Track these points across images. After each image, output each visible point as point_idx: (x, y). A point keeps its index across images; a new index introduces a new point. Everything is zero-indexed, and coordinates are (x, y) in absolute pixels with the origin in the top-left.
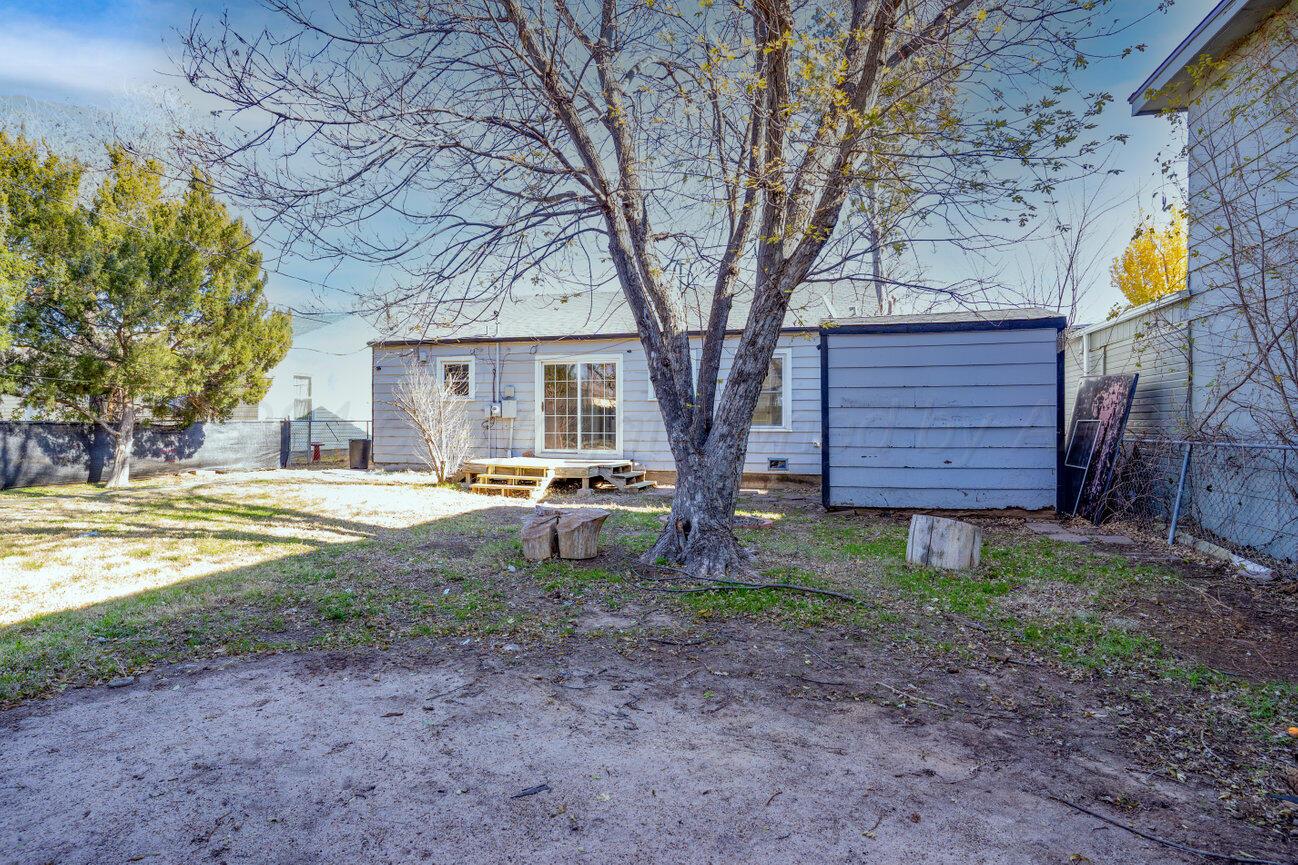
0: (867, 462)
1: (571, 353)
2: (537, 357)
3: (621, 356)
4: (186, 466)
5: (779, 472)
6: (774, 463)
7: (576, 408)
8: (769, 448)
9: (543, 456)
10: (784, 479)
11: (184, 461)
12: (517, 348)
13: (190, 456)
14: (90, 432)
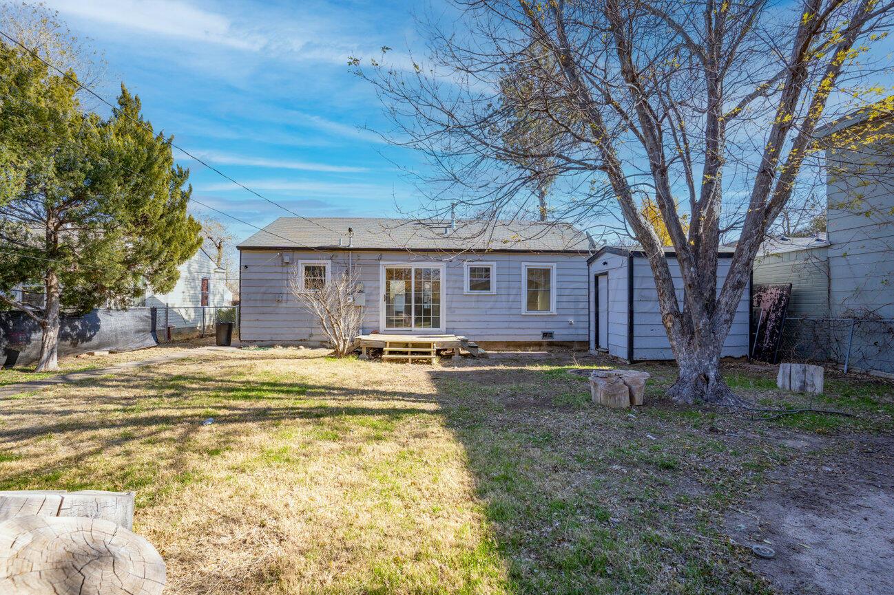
0: (654, 333)
1: (408, 261)
2: (381, 263)
3: (444, 264)
4: (86, 349)
5: (549, 340)
6: (545, 335)
7: (411, 299)
8: (543, 325)
9: (385, 333)
10: (551, 344)
11: (85, 344)
12: (364, 256)
13: (90, 339)
14: (8, 319)
